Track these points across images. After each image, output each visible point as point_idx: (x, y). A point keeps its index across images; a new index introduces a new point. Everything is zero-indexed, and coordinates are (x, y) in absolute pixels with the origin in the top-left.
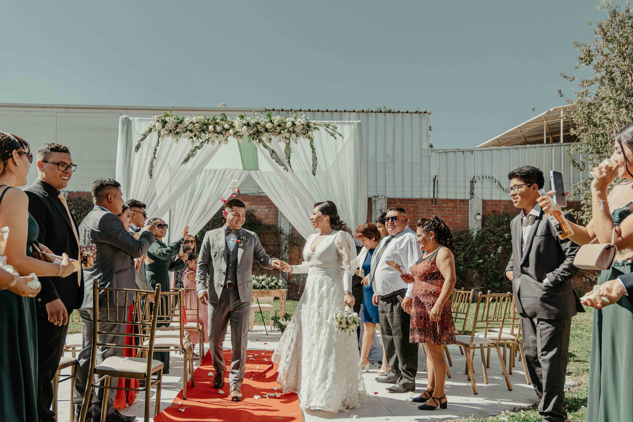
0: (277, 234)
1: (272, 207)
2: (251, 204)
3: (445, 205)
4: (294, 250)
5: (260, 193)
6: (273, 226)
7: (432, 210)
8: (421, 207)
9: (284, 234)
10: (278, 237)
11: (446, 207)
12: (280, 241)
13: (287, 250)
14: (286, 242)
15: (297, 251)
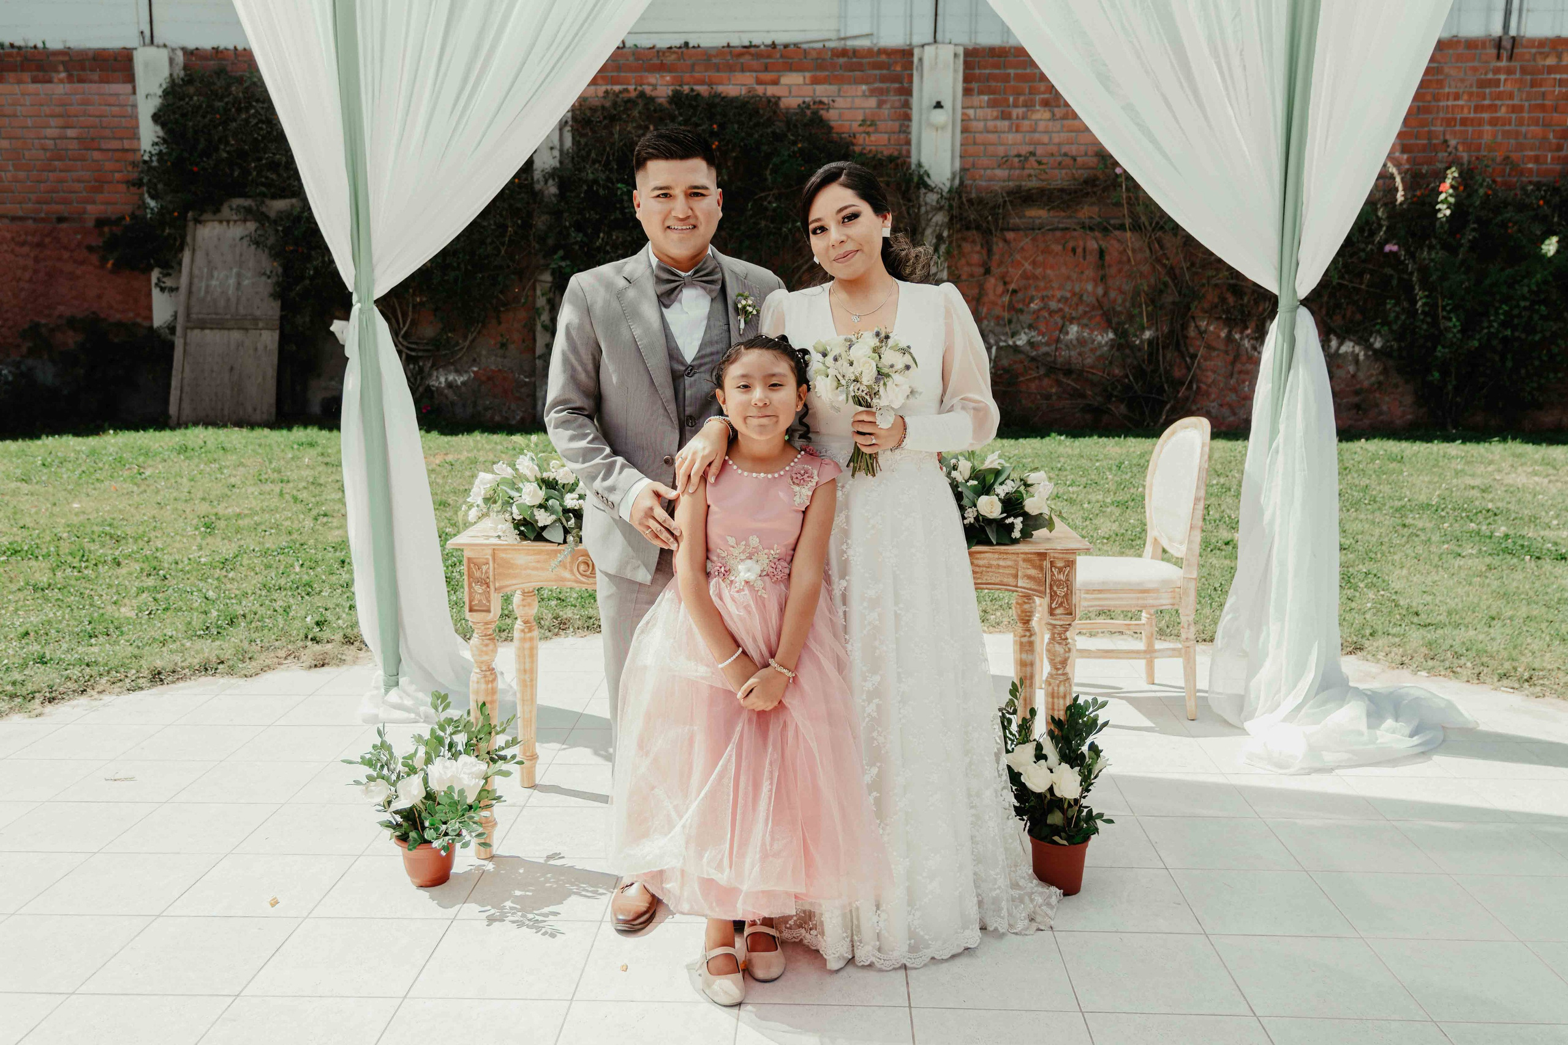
0: (908, 188)
1: (887, 91)
2: (815, 81)
3: (1551, 61)
4: (967, 247)
5: (845, 39)
6: (891, 159)
7: (1497, 83)
8: (1453, 72)
9: (932, 190)
10: (909, 200)
11: (1551, 70)
12: (918, 215)
13: (943, 248)
14: (940, 218)
15: (978, 248)
